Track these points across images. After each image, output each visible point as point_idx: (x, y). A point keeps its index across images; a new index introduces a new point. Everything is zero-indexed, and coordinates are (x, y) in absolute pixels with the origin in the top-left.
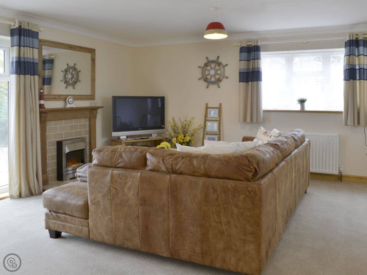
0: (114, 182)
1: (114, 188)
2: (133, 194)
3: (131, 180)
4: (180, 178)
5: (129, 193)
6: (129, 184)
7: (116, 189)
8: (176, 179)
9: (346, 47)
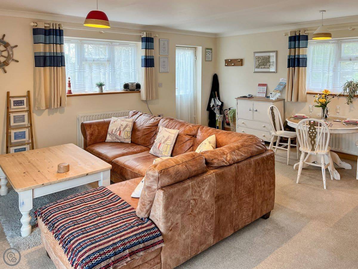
0: (194, 194)
1: (193, 199)
2: (210, 196)
3: (208, 183)
4: (240, 164)
5: (207, 197)
6: (206, 188)
7: (195, 200)
8: (238, 167)
9: (142, 42)
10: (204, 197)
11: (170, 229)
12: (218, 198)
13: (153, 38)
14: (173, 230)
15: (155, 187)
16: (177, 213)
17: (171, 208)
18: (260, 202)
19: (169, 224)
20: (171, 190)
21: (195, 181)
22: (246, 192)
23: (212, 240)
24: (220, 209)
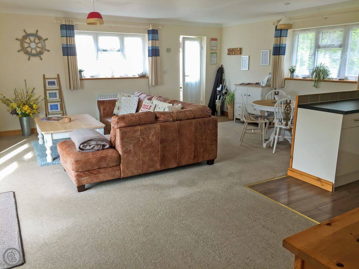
0: (142, 135)
1: (142, 138)
2: (156, 138)
3: (154, 130)
4: (182, 122)
5: (153, 139)
6: (152, 133)
7: (143, 139)
8: (180, 123)
9: (148, 34)
10: (150, 138)
11: (126, 152)
12: (162, 141)
13: (157, 30)
14: (127, 153)
15: (116, 127)
16: (130, 144)
17: (125, 140)
18: (202, 151)
19: (125, 149)
20: (125, 129)
21: (143, 127)
22: (188, 141)
23: (159, 166)
24: (164, 148)
